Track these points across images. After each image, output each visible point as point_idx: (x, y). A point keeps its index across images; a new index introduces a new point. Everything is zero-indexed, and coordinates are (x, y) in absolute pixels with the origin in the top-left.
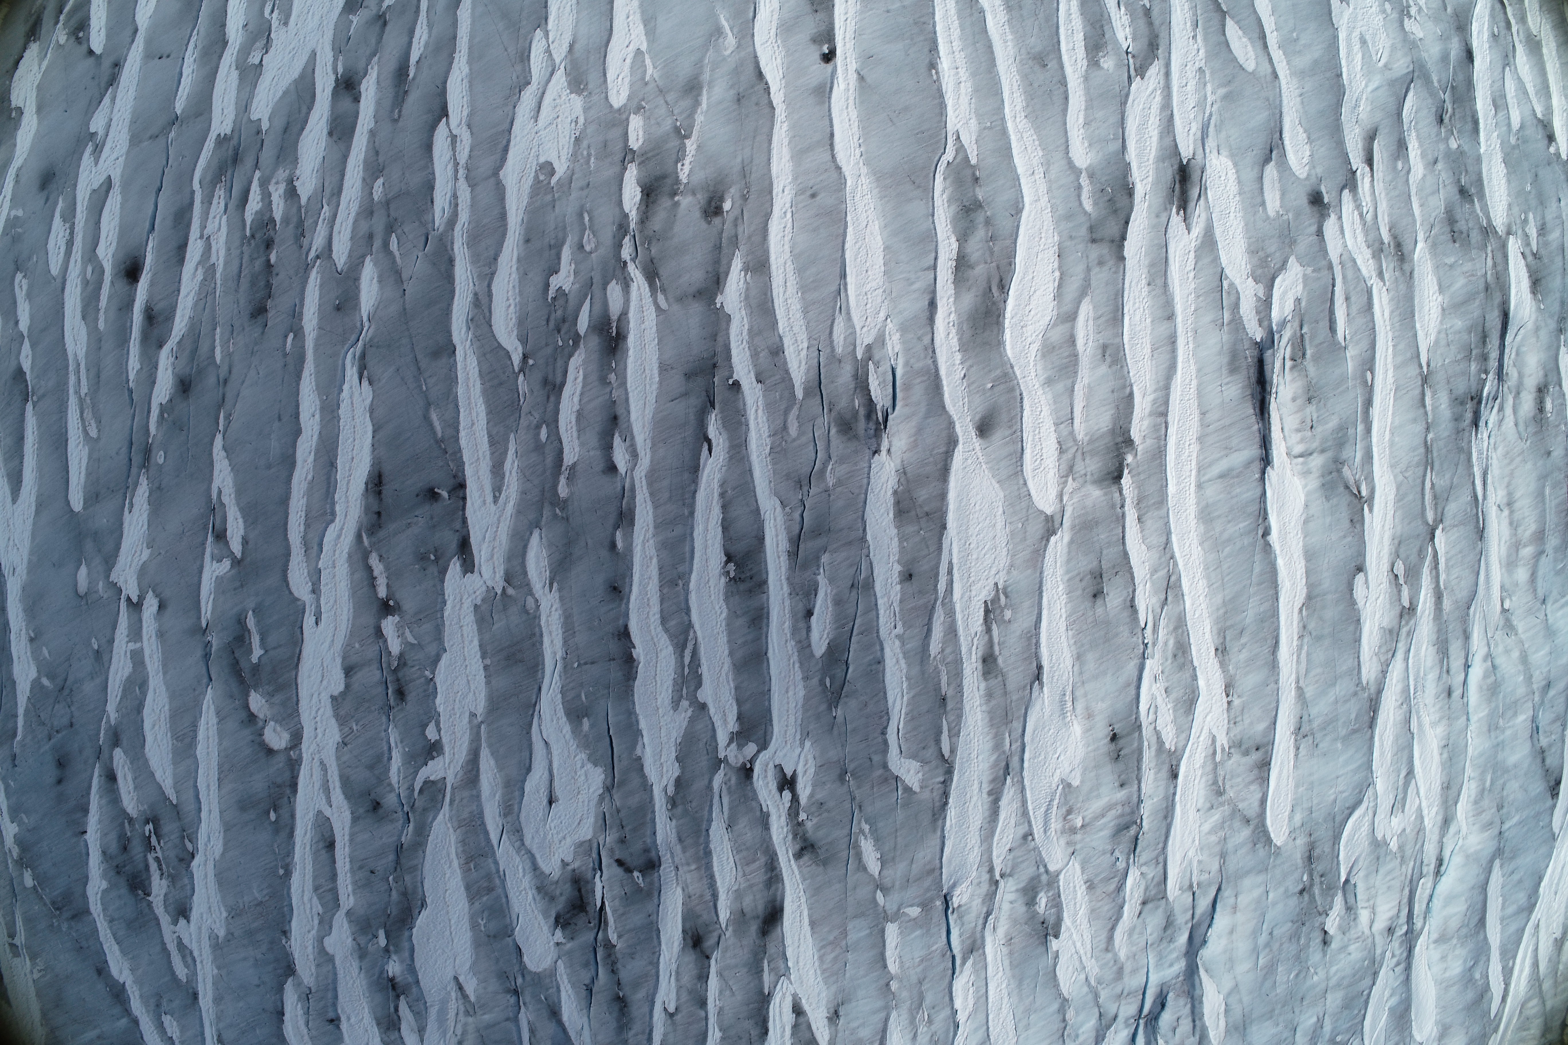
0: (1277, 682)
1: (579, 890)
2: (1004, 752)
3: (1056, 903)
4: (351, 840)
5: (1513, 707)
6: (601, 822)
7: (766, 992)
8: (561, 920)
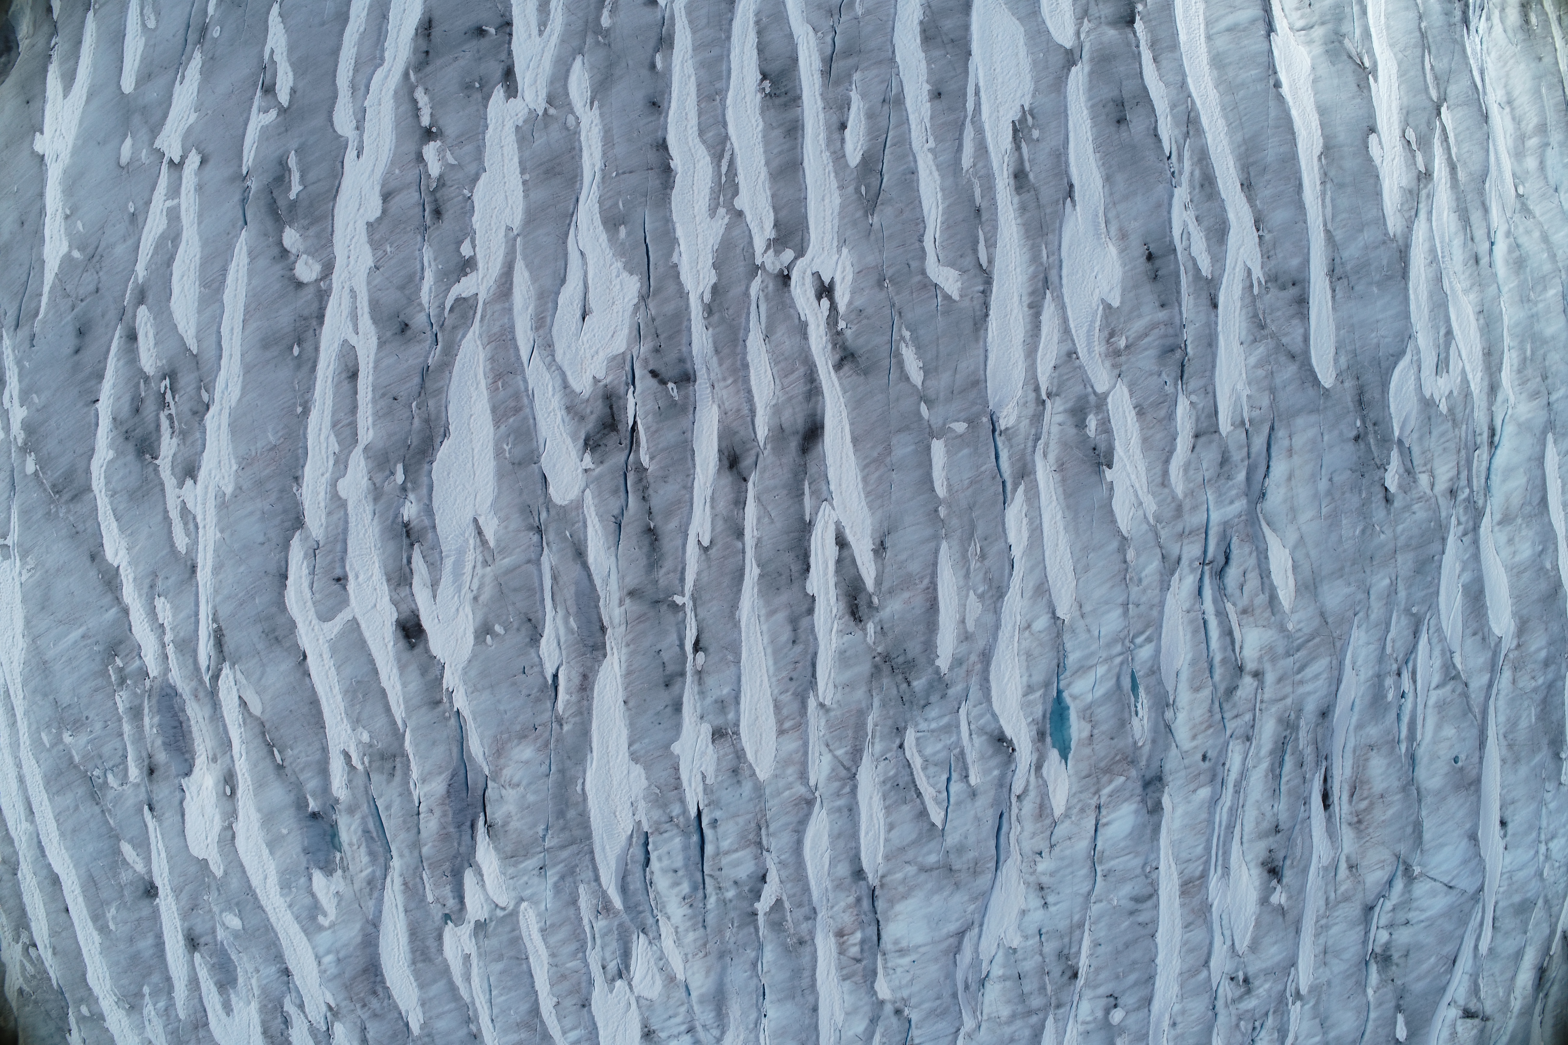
0: (1305, 222)
1: (611, 407)
2: (1042, 264)
3: (1105, 426)
4: (375, 368)
5: (1542, 282)
6: (635, 332)
7: (807, 519)
8: (591, 443)
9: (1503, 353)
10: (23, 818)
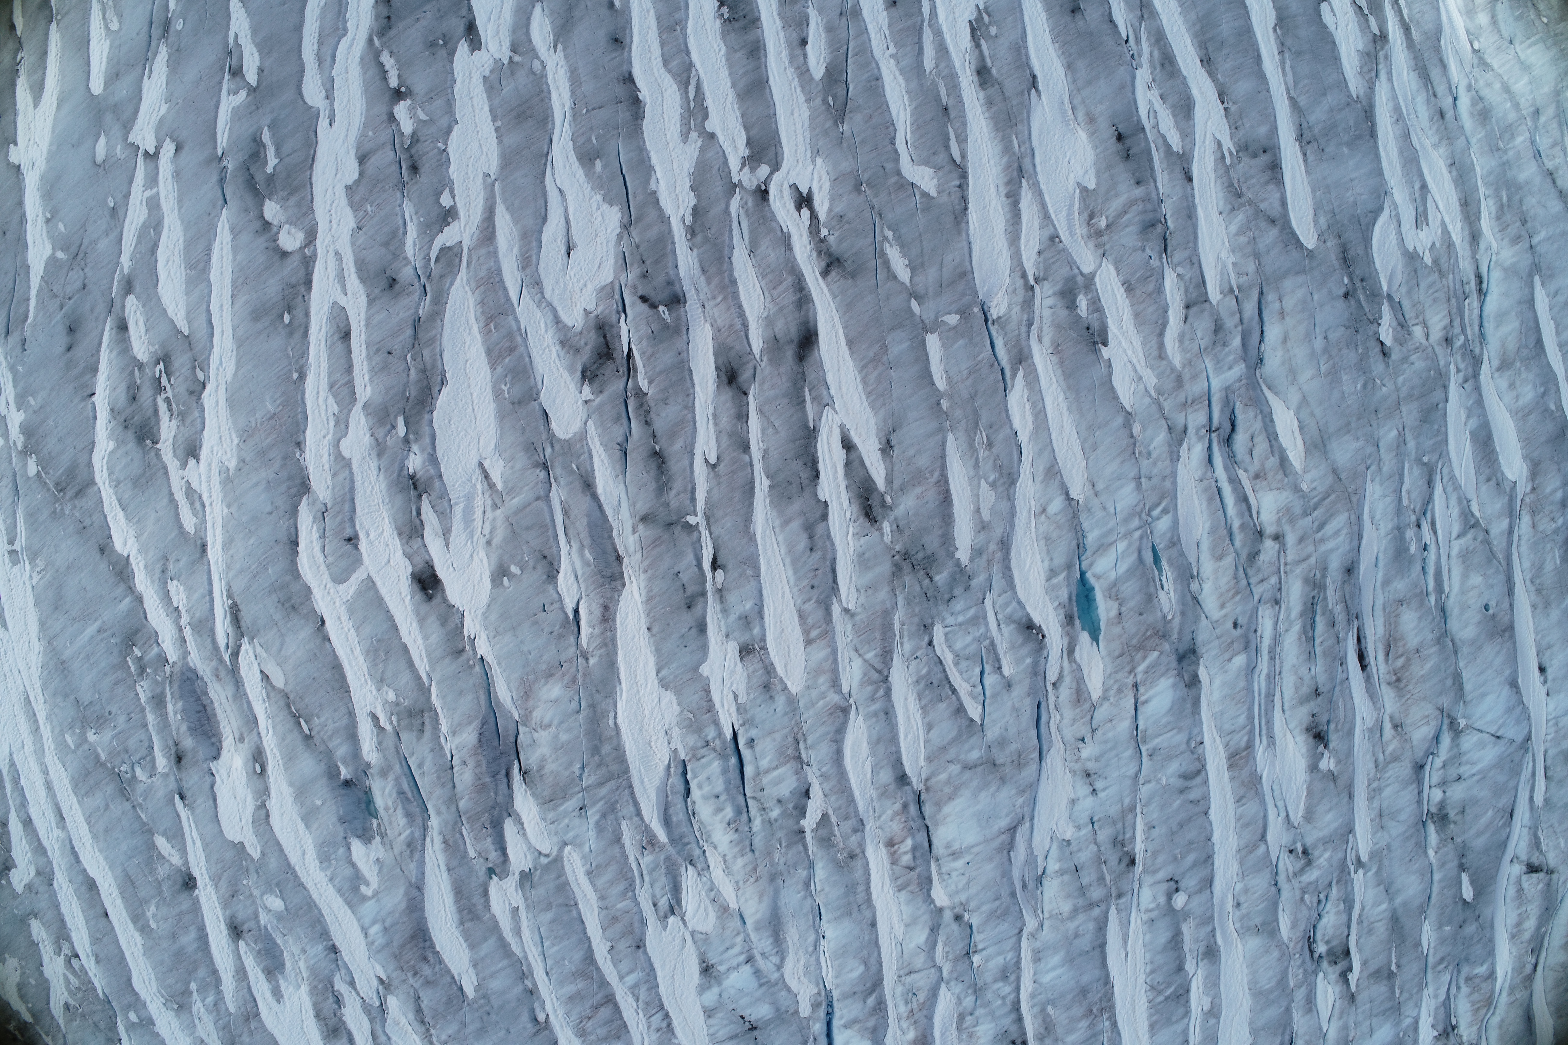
0: (1268, 91)
1: (605, 337)
2: (1014, 154)
3: (1096, 305)
4: (367, 325)
5: (1509, 131)
6: (621, 261)
7: (811, 425)
8: (588, 374)
9: (1479, 201)
10: (54, 826)
